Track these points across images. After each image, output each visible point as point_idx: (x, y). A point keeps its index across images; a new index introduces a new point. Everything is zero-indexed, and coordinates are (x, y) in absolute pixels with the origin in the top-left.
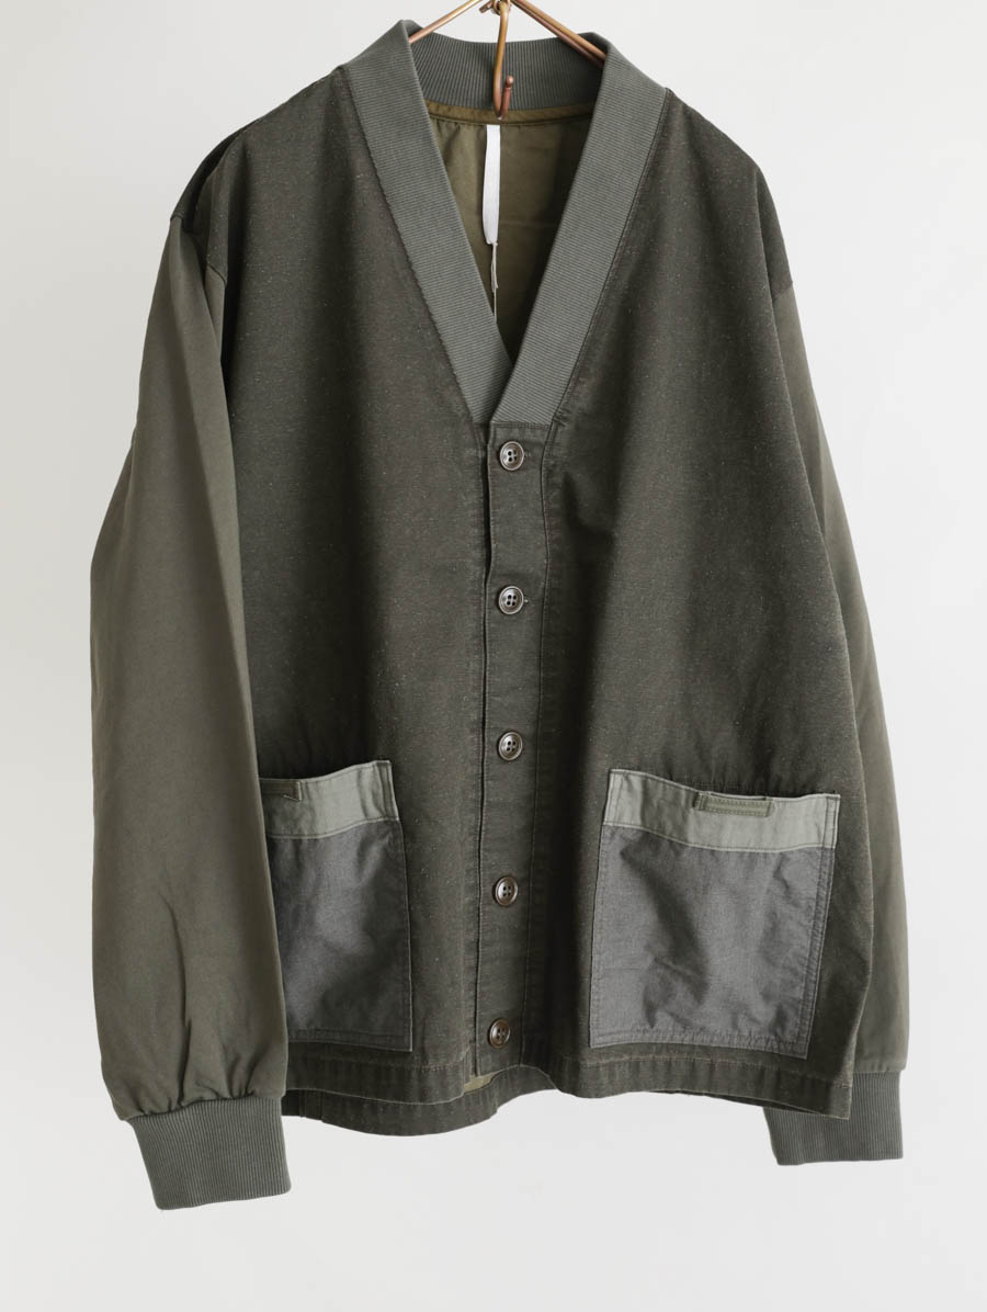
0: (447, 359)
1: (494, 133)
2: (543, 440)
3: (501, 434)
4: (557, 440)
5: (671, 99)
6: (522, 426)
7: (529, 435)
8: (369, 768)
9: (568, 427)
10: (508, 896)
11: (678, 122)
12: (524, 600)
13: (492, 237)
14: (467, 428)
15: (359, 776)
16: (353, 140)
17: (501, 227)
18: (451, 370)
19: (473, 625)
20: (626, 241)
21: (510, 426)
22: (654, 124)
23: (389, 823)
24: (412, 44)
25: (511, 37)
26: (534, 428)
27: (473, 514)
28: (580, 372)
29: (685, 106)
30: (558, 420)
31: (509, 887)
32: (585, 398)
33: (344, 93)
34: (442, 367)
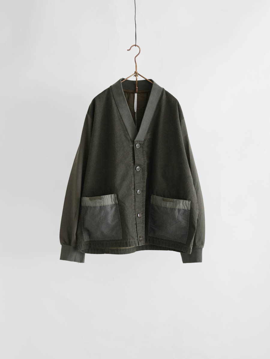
0: (127, 131)
1: (136, 95)
2: (143, 143)
3: (136, 142)
4: (145, 143)
5: (163, 89)
6: (139, 141)
7: (140, 143)
8: (113, 195)
9: (146, 141)
10: (140, 216)
11: (164, 93)
12: (140, 169)
13: (136, 111)
14: (131, 142)
15: (111, 196)
16: (112, 97)
17: (137, 109)
18: (128, 133)
19: (132, 173)
20: (155, 112)
21: (137, 141)
22: (160, 94)
23: (116, 204)
24: (122, 83)
25: (138, 80)
26: (141, 141)
27: (131, 155)
28: (148, 132)
29: (166, 91)
30: (145, 140)
31: (140, 215)
32: (149, 137)
33: (111, 90)
34: (126, 132)
